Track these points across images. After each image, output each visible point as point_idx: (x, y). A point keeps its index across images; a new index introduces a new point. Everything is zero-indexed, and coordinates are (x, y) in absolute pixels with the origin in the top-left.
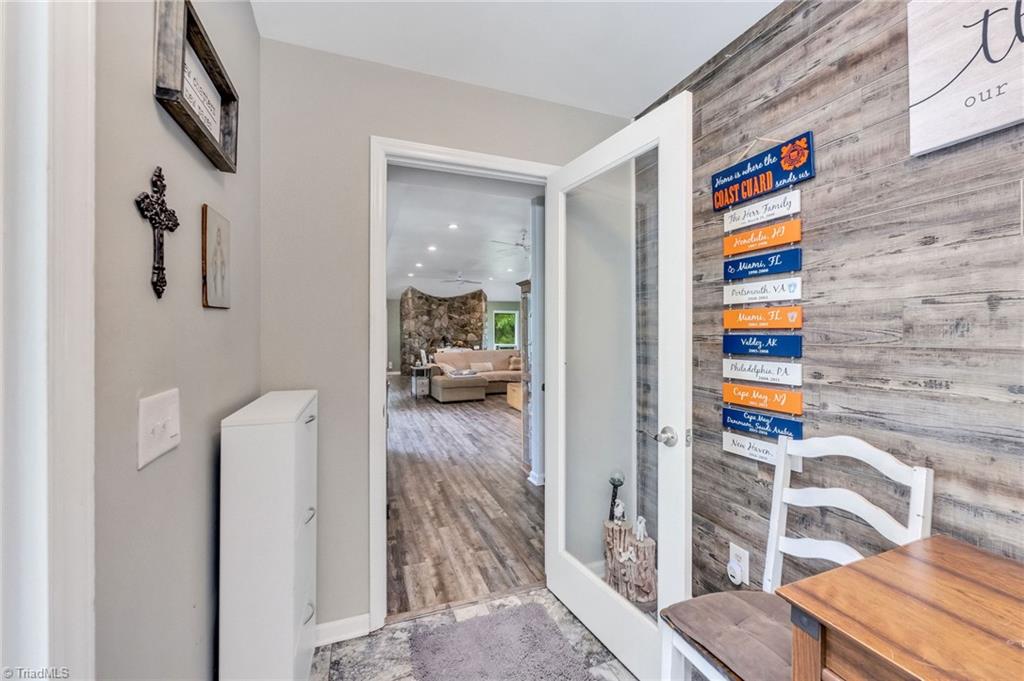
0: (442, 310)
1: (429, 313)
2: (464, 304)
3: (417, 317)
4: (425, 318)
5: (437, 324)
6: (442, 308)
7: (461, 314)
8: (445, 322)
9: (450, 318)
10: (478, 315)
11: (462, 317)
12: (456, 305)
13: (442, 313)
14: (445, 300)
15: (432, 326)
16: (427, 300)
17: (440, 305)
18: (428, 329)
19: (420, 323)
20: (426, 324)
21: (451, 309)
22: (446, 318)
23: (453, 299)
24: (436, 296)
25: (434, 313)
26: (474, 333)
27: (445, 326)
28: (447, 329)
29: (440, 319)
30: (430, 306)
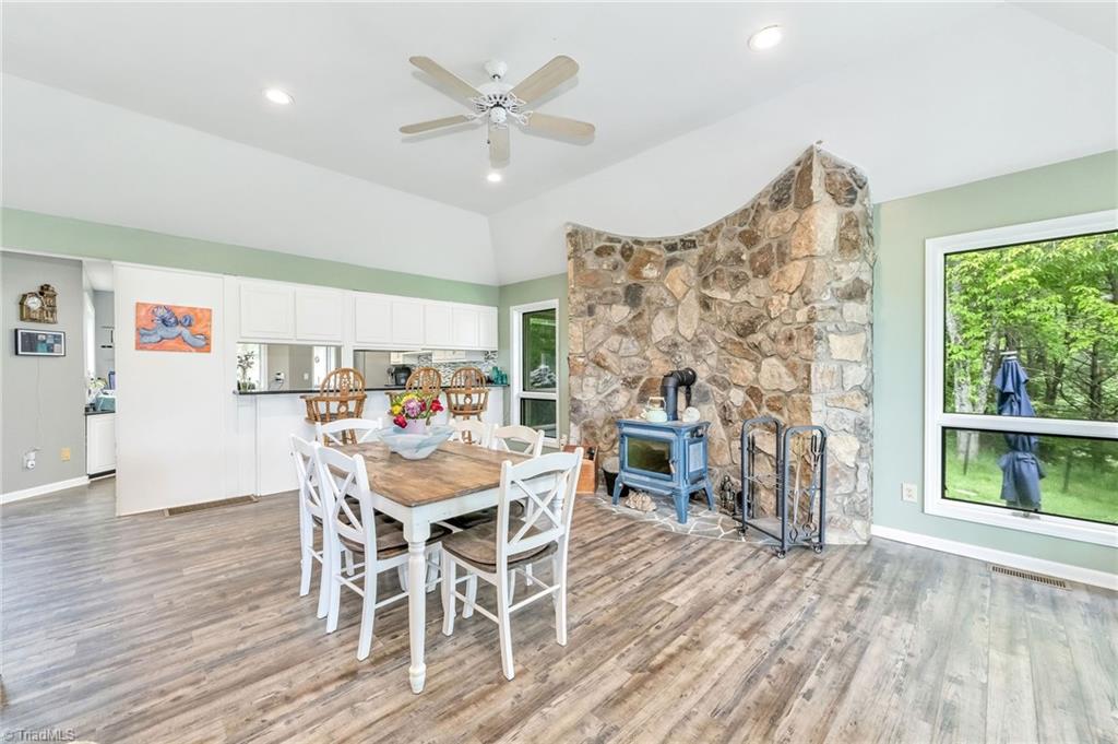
0: (681, 278)
1: (633, 295)
2: (750, 239)
3: (591, 311)
4: (620, 313)
5: (661, 328)
6: (678, 271)
7: (739, 281)
8: (689, 321)
9: (705, 304)
10: (795, 272)
11: (741, 295)
12: (722, 248)
13: (679, 288)
14: (688, 243)
15: (642, 335)
16: (627, 253)
17: (671, 263)
18: (630, 345)
19: (601, 330)
20: (621, 331)
21: (708, 273)
22: (691, 306)
23: (712, 233)
24: (655, 235)
25: (651, 292)
26: (783, 358)
27: (689, 334)
28: (698, 343)
29: (673, 313)
30: (636, 273)
